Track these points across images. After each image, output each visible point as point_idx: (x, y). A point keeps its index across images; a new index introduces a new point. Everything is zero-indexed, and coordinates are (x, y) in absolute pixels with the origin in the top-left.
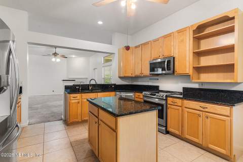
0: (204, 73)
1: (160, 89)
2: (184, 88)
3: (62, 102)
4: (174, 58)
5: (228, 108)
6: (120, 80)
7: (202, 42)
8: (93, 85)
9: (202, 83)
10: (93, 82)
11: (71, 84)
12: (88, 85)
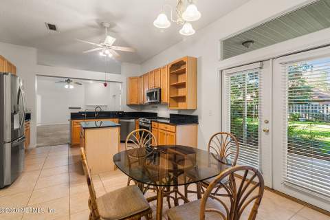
0: (181, 102)
1: (158, 116)
2: (171, 115)
3: (68, 131)
4: (160, 90)
5: (174, 127)
6: (128, 107)
7: (180, 77)
8: (99, 113)
9: (179, 110)
10: (98, 110)
11: (77, 111)
12: (94, 113)
